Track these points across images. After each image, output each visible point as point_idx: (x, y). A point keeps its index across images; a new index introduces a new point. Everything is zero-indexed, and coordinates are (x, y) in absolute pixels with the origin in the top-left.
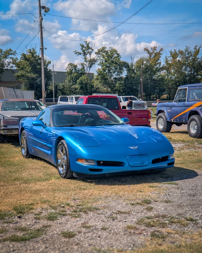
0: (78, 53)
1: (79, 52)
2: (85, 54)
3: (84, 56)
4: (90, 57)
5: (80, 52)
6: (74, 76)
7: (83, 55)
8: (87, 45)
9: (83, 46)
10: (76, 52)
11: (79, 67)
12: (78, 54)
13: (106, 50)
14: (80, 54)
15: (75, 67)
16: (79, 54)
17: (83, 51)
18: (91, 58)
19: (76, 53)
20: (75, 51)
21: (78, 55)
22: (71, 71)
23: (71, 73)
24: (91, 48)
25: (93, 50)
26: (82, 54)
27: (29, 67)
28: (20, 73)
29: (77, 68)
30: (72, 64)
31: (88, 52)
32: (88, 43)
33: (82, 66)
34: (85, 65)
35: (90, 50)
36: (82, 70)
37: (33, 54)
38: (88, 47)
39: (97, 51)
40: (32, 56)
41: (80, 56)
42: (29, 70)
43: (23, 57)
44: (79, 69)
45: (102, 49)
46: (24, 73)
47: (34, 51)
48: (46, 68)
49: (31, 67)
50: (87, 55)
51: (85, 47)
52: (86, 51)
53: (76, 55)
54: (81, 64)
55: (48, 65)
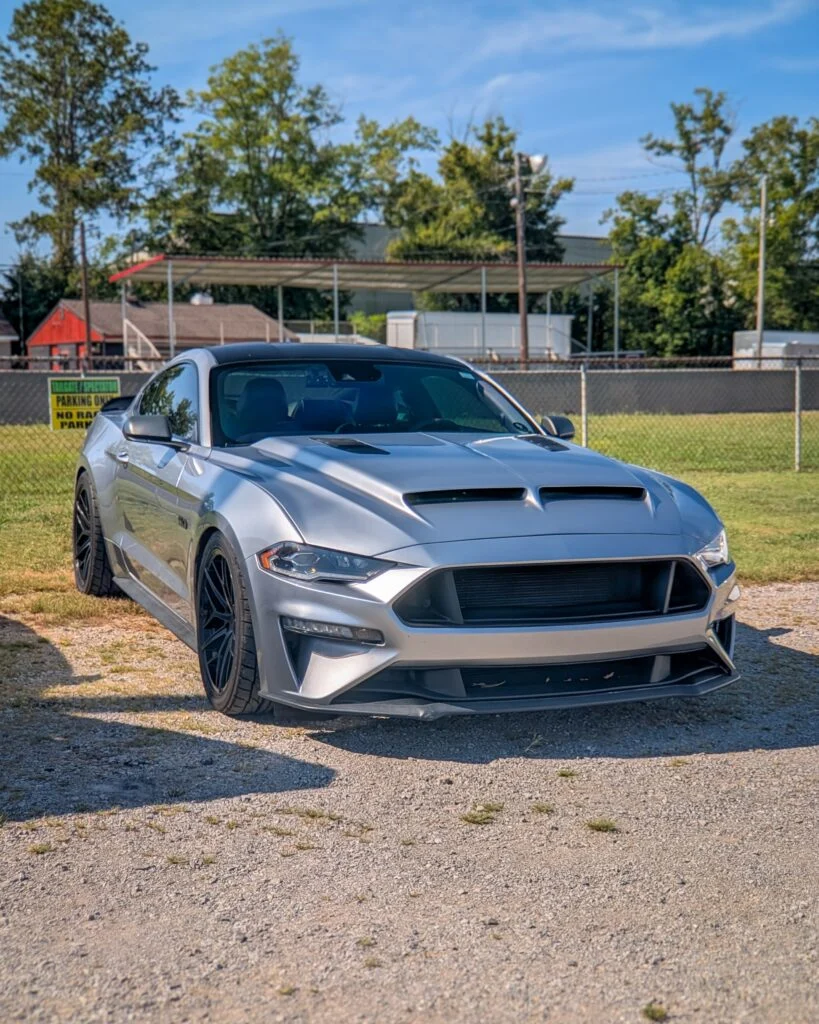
0: (661, 146)
1: (664, 142)
2: (691, 150)
3: (686, 159)
4: (717, 164)
5: (668, 141)
6: (651, 251)
7: (682, 153)
8: (709, 106)
9: (682, 114)
10: (649, 143)
11: (667, 211)
12: (656, 149)
13: (797, 129)
14: (669, 149)
15: (648, 209)
16: (663, 152)
17: (686, 135)
18: (723, 166)
19: (650, 148)
20: (644, 135)
21: (658, 154)
22: (633, 228)
23: (627, 238)
24: (720, 124)
25: (727, 131)
26: (676, 153)
27: (475, 206)
28: (429, 237)
29: (655, 212)
30: (634, 196)
31: (705, 141)
32: (715, 98)
33: (676, 207)
34: (691, 203)
35: (718, 134)
36: (678, 221)
37: (502, 144)
38: (713, 120)
39: (750, 137)
40: (496, 154)
41: (666, 159)
42: (467, 220)
43: (452, 158)
44: (666, 217)
45: (776, 125)
46: (450, 235)
47: (505, 135)
48: (544, 212)
49: (481, 208)
50: (698, 157)
51: (696, 119)
52: (697, 138)
53: (652, 153)
54: (676, 196)
55: (558, 198)
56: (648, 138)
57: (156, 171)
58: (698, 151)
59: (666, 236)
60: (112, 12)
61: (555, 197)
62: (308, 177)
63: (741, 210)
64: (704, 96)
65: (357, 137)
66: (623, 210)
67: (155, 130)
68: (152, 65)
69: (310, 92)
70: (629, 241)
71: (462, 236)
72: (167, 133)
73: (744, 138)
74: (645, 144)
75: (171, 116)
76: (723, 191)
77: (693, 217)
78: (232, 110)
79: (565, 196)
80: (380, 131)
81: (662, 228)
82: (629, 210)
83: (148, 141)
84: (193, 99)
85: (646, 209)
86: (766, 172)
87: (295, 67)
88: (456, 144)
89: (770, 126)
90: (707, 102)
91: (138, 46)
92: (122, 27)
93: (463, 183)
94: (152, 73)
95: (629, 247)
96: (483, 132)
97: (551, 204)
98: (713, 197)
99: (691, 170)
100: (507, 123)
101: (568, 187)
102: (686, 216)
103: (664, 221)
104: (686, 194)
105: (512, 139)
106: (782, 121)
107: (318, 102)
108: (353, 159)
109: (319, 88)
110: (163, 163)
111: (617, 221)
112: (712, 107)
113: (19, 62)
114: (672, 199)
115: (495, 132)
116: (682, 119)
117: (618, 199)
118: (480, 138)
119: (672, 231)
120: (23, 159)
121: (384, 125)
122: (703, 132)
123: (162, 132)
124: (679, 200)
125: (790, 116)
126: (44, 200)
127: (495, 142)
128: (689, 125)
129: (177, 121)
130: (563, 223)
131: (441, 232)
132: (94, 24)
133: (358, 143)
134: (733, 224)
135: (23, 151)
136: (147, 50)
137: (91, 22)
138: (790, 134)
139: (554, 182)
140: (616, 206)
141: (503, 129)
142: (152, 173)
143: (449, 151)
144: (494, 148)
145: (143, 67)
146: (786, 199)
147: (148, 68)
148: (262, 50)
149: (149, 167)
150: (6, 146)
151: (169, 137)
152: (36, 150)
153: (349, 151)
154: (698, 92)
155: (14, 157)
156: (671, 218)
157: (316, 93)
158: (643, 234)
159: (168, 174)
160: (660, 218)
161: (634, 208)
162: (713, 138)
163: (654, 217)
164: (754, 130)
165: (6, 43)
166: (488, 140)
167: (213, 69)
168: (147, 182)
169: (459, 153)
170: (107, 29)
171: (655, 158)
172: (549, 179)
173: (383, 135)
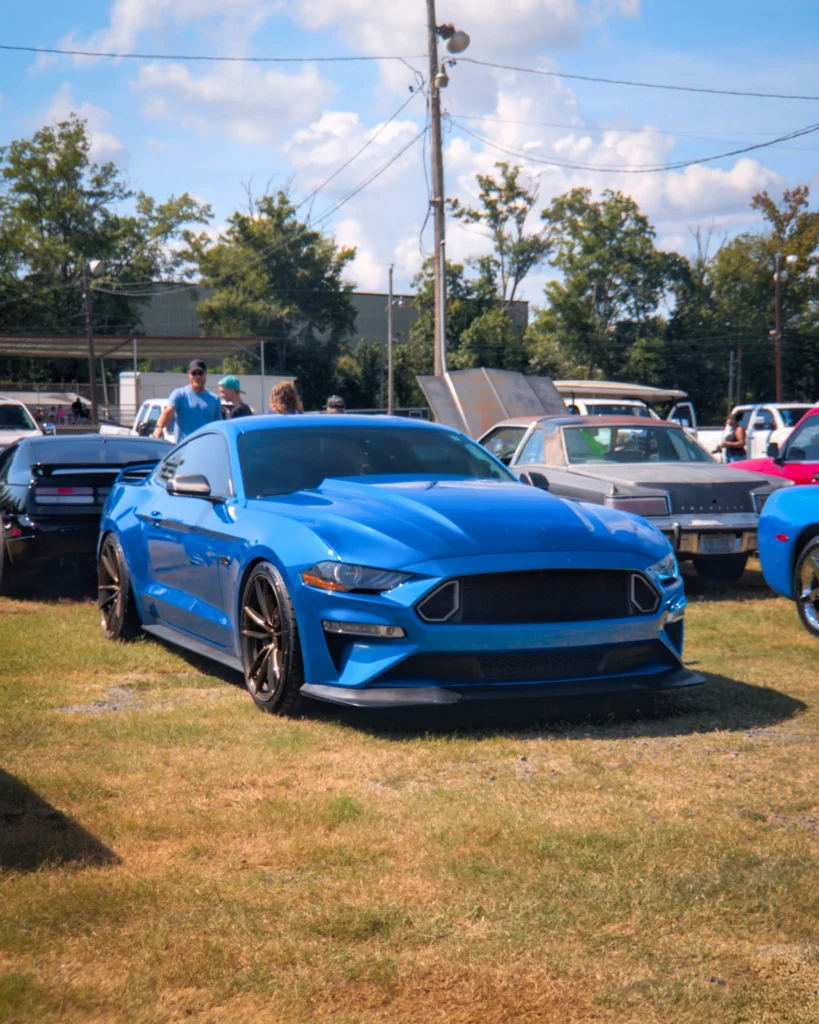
0: (469, 214)
1: (470, 210)
2: (496, 218)
3: (493, 226)
4: (520, 231)
5: (474, 210)
7: (489, 221)
8: (507, 178)
9: (487, 185)
10: (456, 211)
11: (472, 275)
12: (464, 217)
13: (591, 201)
14: (476, 217)
15: (454, 274)
16: (471, 220)
17: (491, 205)
18: (525, 234)
19: (458, 216)
21: (467, 221)
24: (523, 195)
25: (530, 201)
26: (483, 221)
27: (262, 272)
29: (460, 276)
31: (509, 211)
32: (510, 170)
33: (481, 272)
34: (495, 268)
35: (520, 203)
36: (481, 286)
37: (282, 216)
38: (513, 190)
39: (549, 208)
40: (278, 226)
43: (237, 228)
44: (471, 281)
45: (573, 196)
46: (240, 299)
47: (284, 207)
48: (333, 278)
49: (268, 274)
50: (504, 225)
51: (498, 190)
52: (501, 207)
53: (461, 221)
54: (480, 261)
55: (343, 265)
58: (504, 220)
64: (502, 169)
65: (138, 212)
73: (544, 208)
74: (452, 212)
77: (498, 281)
79: (349, 263)
81: (469, 292)
88: (237, 215)
89: (569, 197)
90: (504, 174)
96: (263, 206)
97: (338, 270)
98: (518, 262)
99: (498, 236)
100: (288, 197)
101: (350, 255)
102: (490, 280)
103: (468, 285)
104: (491, 258)
105: (293, 211)
106: (578, 193)
109: (112, 165)
112: (510, 180)
114: (477, 264)
115: (277, 205)
116: (486, 191)
118: (262, 210)
119: (475, 295)
121: (161, 201)
122: (506, 202)
124: (484, 265)
125: (586, 188)
127: (275, 214)
128: (494, 196)
133: (139, 217)
134: (555, 286)
139: (339, 251)
141: (284, 201)
144: (275, 220)
148: (56, 131)
154: (496, 165)
156: (477, 282)
160: (465, 283)
162: (516, 208)
163: (459, 281)
166: (270, 212)
171: (465, 226)
172: (334, 248)
173: (161, 210)
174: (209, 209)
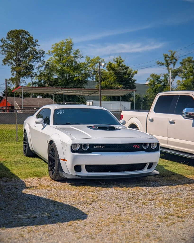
1: (161, 62)
2: (168, 65)
3: (167, 66)
4: (174, 67)
6: (158, 87)
7: (166, 65)
10: (158, 63)
11: (162, 78)
13: (193, 60)
14: (163, 64)
15: (158, 78)
16: (161, 65)
17: (167, 61)
18: (175, 68)
21: (160, 65)
22: (154, 82)
23: (152, 84)
24: (175, 58)
25: (176, 60)
26: (164, 65)
27: (114, 77)
28: (103, 84)
29: (159, 78)
30: (154, 75)
31: (171, 62)
32: (173, 52)
33: (164, 77)
34: (168, 76)
36: (165, 81)
37: (120, 63)
38: (173, 57)
39: (182, 61)
40: (119, 65)
41: (162, 66)
42: (113, 80)
43: (109, 66)
44: (162, 80)
46: (108, 84)
47: (121, 60)
48: (131, 78)
49: (116, 77)
50: (170, 66)
51: (169, 57)
52: (169, 62)
53: (159, 65)
54: (164, 75)
55: (134, 75)
56: (158, 62)
57: (39, 68)
58: (170, 65)
59: (162, 84)
60: (29, 33)
61: (133, 75)
62: (73, 70)
63: (181, 78)
64: (171, 52)
65: (86, 61)
66: (151, 78)
67: (39, 59)
68: (39, 45)
69: (76, 51)
70: (153, 85)
71: (112, 84)
72: (42, 60)
73: (180, 62)
74: (157, 63)
75: (42, 56)
76: (175, 74)
77: (168, 80)
78: (57, 55)
80: (91, 59)
81: (161, 82)
82: (153, 78)
83: (38, 62)
84: (50, 52)
85: (157, 78)
86: (187, 70)
87: (72, 45)
88: (109, 63)
89: (187, 59)
91: (36, 40)
92: (32, 36)
93: (112, 72)
94: (39, 46)
95: (153, 86)
96: (116, 60)
97: (132, 76)
98: (173, 75)
99: (168, 69)
100: (121, 58)
101: (136, 73)
102: (167, 79)
103: (161, 80)
104: (167, 74)
105: (123, 61)
106: (190, 58)
107: (78, 53)
108: (85, 66)
109: (78, 50)
110: (41, 66)
111: (150, 80)
112: (172, 55)
113: (9, 44)
114: (163, 76)
115: (119, 60)
116: (166, 57)
117: (150, 75)
118: (115, 61)
119: (163, 83)
120: (9, 65)
121: (92, 58)
122: (170, 60)
123: (41, 59)
124: (165, 76)
125: (191, 57)
126: (13, 75)
127: (119, 62)
128: (167, 59)
129: (44, 57)
130: (136, 81)
131: (106, 83)
132: (26, 35)
133: (86, 62)
134: (179, 81)
135: (9, 63)
136: (37, 41)
137: (25, 35)
138: (191, 61)
139: (133, 71)
140: (150, 77)
142: (39, 69)
143: (108, 64)
144: (118, 64)
145: (36, 45)
146: (191, 76)
147: (38, 45)
148: (65, 41)
149: (38, 67)
150: (5, 62)
151: (42, 61)
152: (12, 63)
153: (84, 64)
154: (169, 51)
155: (7, 65)
156: (163, 80)
157: (77, 51)
158: (156, 83)
159: (42, 69)
160: (160, 80)
161: (154, 77)
162: (173, 62)
163: (159, 79)
164: (183, 60)
165: (6, 39)
166: (117, 62)
167: (53, 46)
168: (37, 70)
169: (110, 64)
170: (29, 37)
171: (160, 66)
172: (132, 71)
173: (92, 60)
174: (104, 60)
